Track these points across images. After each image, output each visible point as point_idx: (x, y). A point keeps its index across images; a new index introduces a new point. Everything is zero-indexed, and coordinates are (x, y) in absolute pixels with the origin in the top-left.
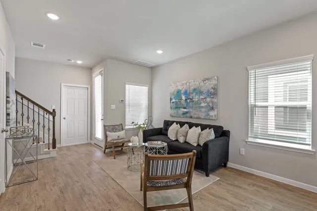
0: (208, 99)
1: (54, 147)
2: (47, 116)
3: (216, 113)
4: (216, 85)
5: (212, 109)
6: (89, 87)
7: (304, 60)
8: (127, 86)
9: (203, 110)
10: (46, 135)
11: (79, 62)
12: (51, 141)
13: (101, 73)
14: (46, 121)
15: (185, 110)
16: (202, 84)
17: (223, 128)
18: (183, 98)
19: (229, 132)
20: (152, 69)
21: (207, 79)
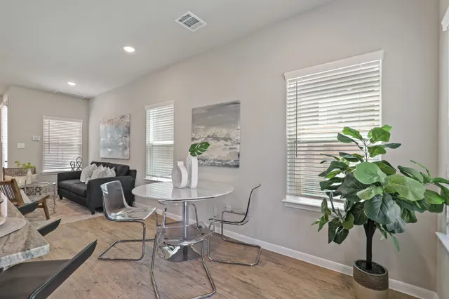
0: (124, 138)
4: (129, 123)
7: (169, 105)
8: (46, 121)
9: (120, 149)
15: (110, 150)
16: (120, 122)
17: (128, 167)
18: (109, 136)
19: (135, 171)
20: (88, 100)
21: (123, 117)
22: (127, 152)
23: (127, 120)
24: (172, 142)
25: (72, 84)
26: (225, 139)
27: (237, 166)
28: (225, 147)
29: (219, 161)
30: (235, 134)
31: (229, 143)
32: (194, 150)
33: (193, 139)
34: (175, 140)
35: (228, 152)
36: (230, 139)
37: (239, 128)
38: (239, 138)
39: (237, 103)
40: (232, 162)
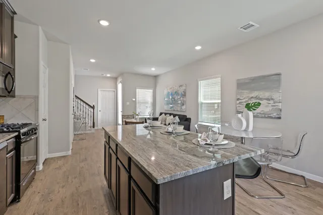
0: (182, 99)
1: (94, 127)
2: (90, 109)
3: (185, 107)
4: (185, 90)
5: (183, 105)
6: (115, 90)
7: (217, 77)
8: (137, 90)
9: (179, 105)
10: (90, 121)
11: (108, 75)
12: (92, 125)
13: (121, 82)
14: (90, 112)
15: (171, 106)
16: (179, 89)
17: (186, 116)
18: (171, 98)
19: (190, 119)
20: (156, 77)
21: (181, 86)
22: (184, 107)
23: (184, 88)
24: (220, 101)
25: (153, 69)
26: (268, 99)
27: (280, 118)
28: (267, 104)
29: (262, 114)
30: (276, 96)
31: (272, 102)
32: (248, 107)
33: (238, 99)
34: (222, 99)
35: (271, 108)
36: (272, 99)
37: (281, 91)
38: (281, 99)
39: (279, 74)
40: (275, 115)
